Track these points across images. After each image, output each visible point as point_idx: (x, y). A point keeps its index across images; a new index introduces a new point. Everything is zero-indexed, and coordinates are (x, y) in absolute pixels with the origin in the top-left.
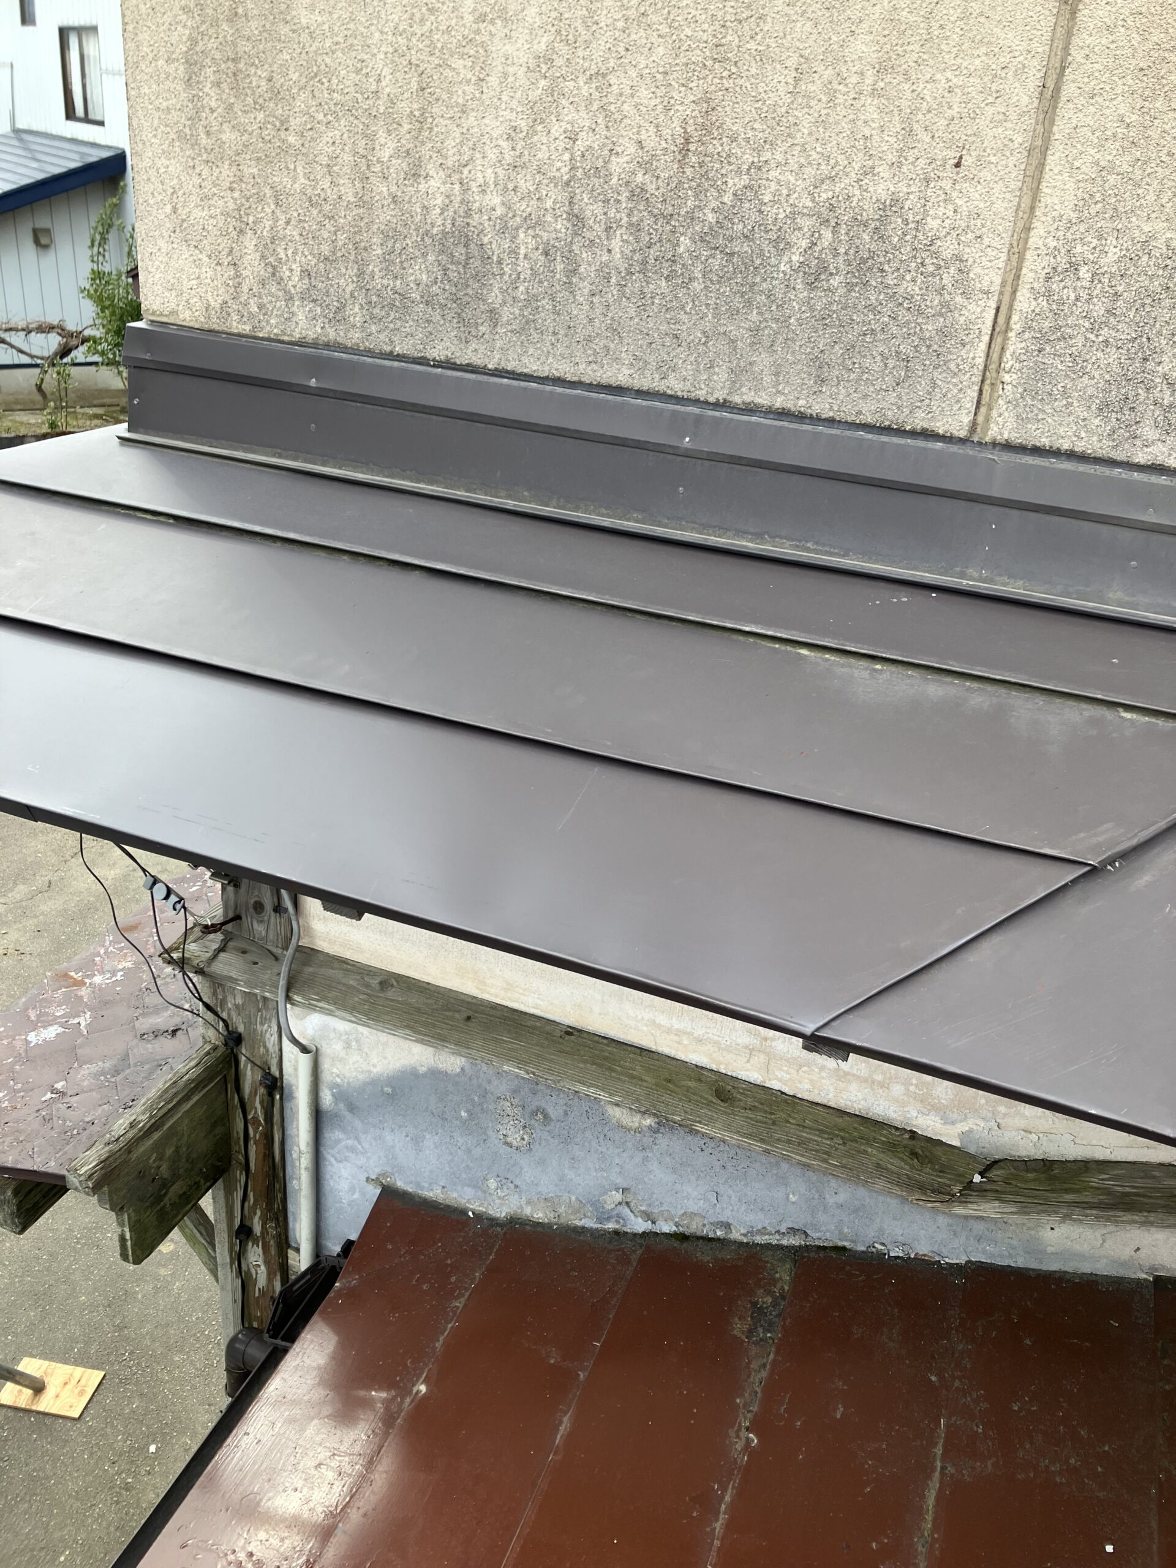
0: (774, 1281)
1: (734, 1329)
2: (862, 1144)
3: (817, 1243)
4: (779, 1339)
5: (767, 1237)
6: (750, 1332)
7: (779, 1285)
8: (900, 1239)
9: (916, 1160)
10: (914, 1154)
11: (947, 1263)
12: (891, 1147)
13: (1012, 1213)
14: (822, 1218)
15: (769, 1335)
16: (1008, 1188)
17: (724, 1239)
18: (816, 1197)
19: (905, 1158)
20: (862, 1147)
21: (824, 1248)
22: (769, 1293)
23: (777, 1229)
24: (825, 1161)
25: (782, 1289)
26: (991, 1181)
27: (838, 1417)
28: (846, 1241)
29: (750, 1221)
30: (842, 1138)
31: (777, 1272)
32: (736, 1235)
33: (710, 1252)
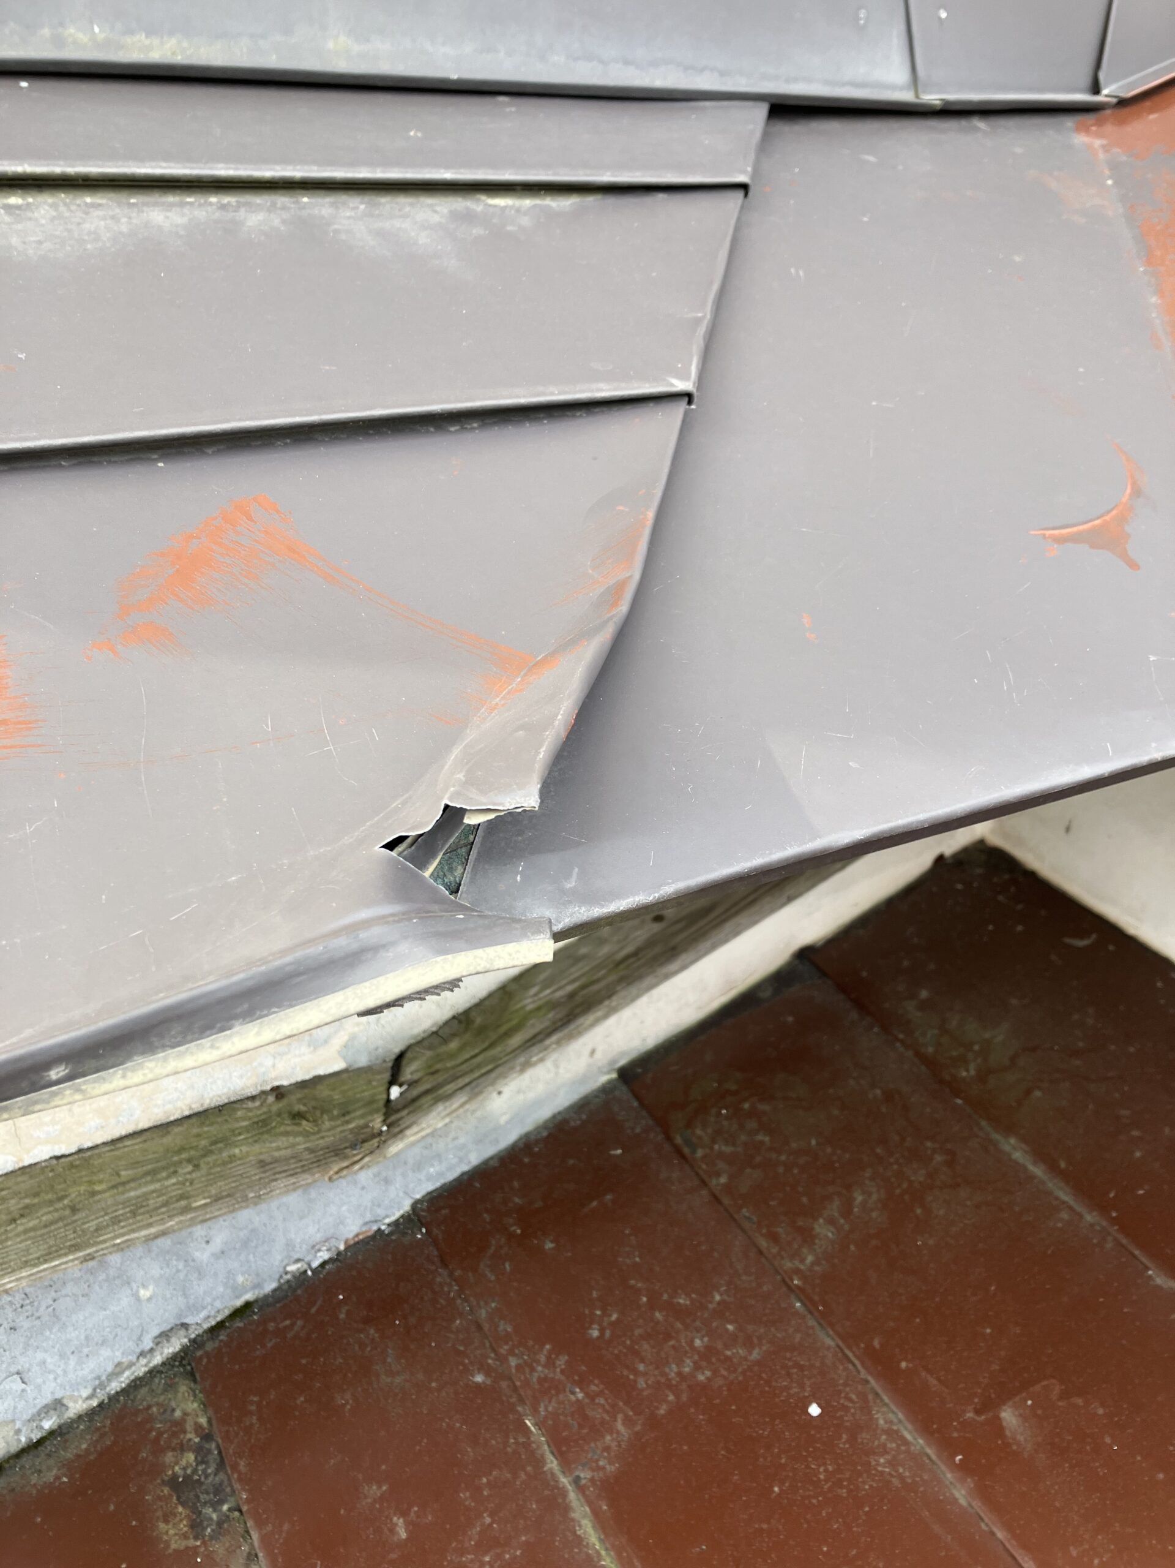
0: (179, 1426)
1: (167, 1544)
2: (220, 1151)
3: (206, 1326)
4: (248, 1501)
5: (127, 1373)
6: (196, 1526)
7: (189, 1426)
8: (319, 1237)
9: (304, 1122)
10: (297, 1116)
11: (389, 1225)
12: (262, 1126)
13: (462, 1106)
14: (199, 1289)
15: (225, 1507)
16: (440, 1078)
17: (60, 1427)
18: (181, 1265)
19: (289, 1128)
20: (225, 1154)
21: (220, 1325)
22: (182, 1448)
23: (138, 1350)
24: (186, 1210)
25: (198, 1428)
26: (412, 1084)
27: (403, 1535)
28: (246, 1292)
29: (92, 1371)
30: (189, 1161)
31: (173, 1410)
32: (76, 1407)
33: (51, 1462)
